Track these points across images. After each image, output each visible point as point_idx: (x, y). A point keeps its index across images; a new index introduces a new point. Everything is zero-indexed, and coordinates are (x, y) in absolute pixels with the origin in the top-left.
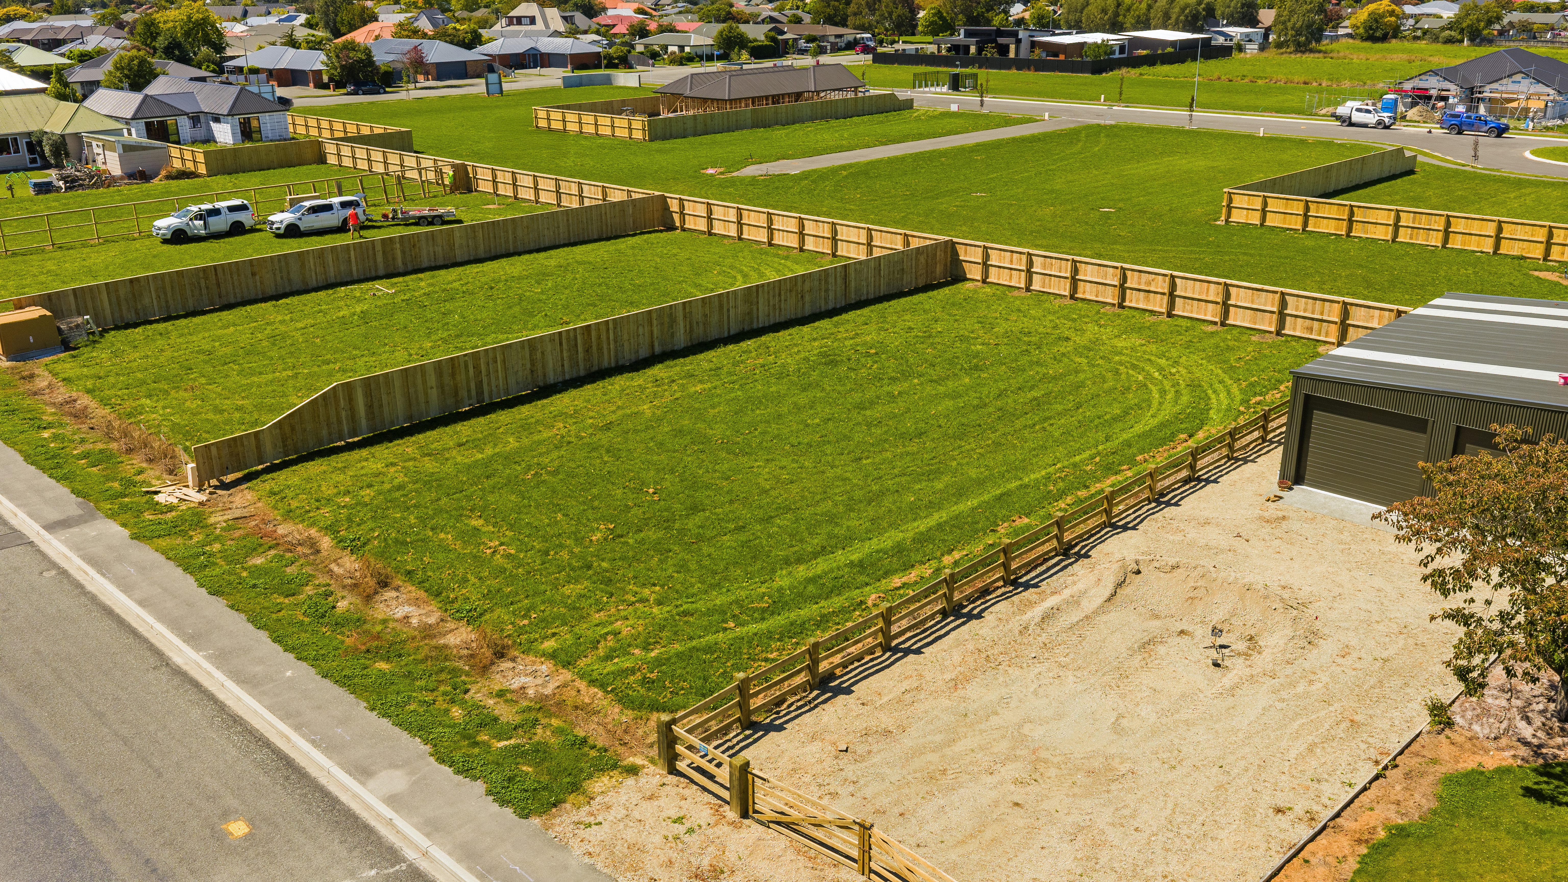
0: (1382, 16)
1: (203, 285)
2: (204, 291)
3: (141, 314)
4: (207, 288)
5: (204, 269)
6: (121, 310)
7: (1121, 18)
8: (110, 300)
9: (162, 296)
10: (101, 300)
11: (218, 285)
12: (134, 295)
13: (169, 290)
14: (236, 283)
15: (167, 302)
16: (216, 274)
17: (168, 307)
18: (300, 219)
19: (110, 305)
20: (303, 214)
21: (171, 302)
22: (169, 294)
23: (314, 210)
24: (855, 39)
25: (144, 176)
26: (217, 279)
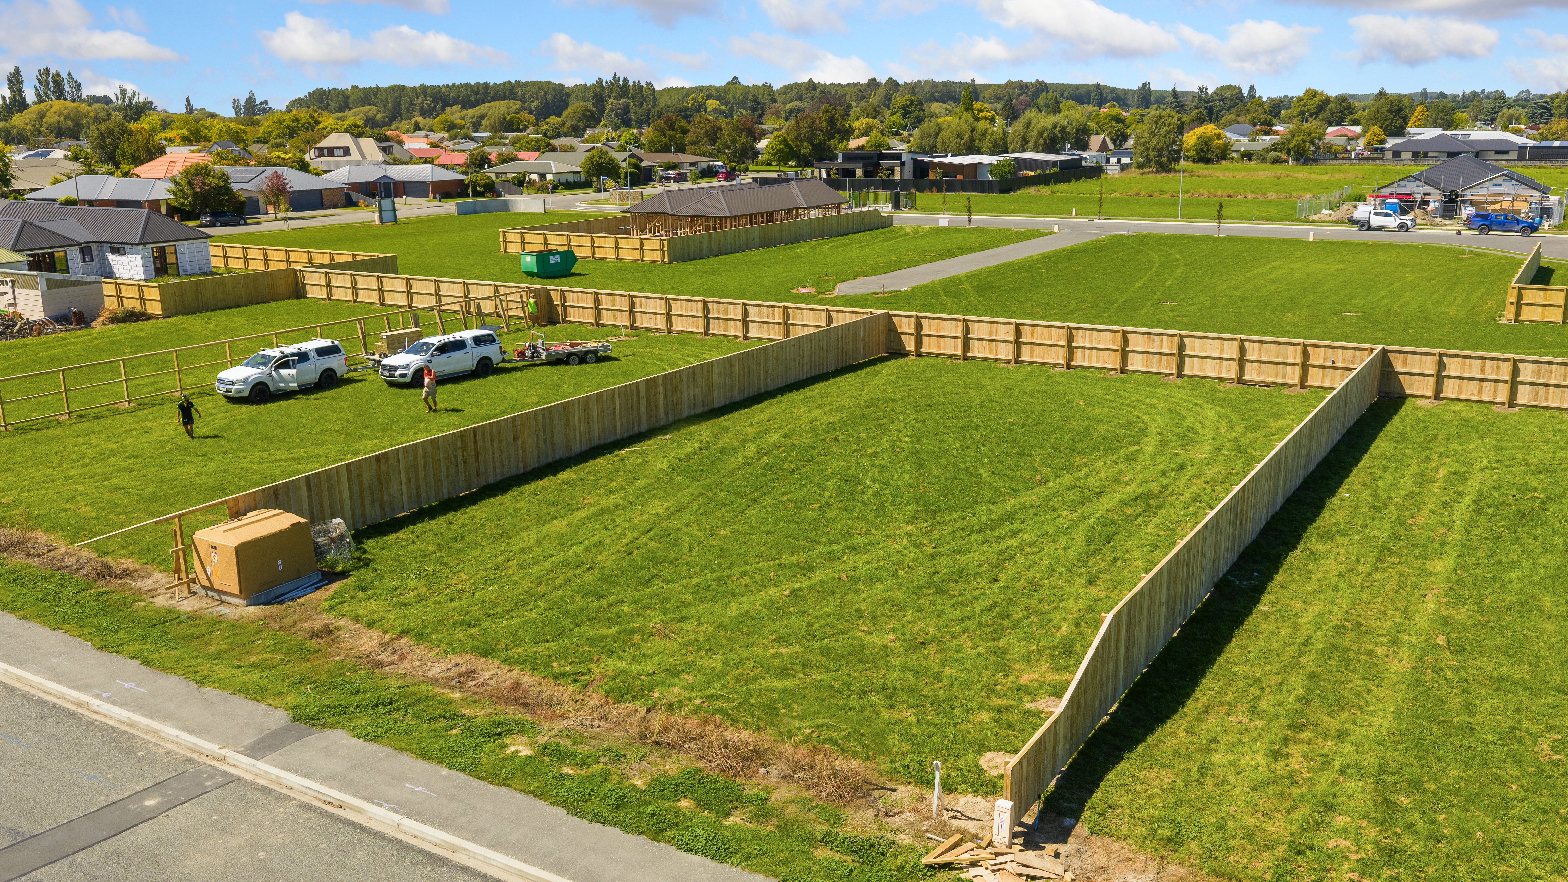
0: (1210, 139)
1: (460, 458)
2: (461, 468)
3: (388, 509)
4: (465, 462)
5: (462, 435)
6: (363, 505)
7: (977, 142)
8: (351, 491)
9: (413, 480)
10: (341, 492)
11: (477, 457)
12: (380, 481)
13: (421, 469)
14: (497, 453)
15: (418, 488)
16: (475, 442)
17: (419, 496)
18: (430, 361)
19: (351, 497)
20: (432, 355)
21: (423, 488)
22: (421, 475)
23: (444, 349)
24: (709, 166)
25: (82, 320)
26: (476, 449)
